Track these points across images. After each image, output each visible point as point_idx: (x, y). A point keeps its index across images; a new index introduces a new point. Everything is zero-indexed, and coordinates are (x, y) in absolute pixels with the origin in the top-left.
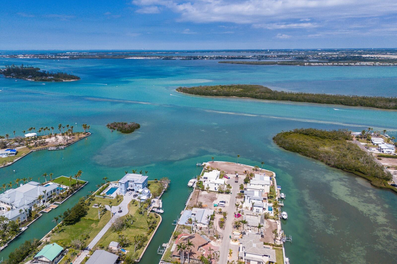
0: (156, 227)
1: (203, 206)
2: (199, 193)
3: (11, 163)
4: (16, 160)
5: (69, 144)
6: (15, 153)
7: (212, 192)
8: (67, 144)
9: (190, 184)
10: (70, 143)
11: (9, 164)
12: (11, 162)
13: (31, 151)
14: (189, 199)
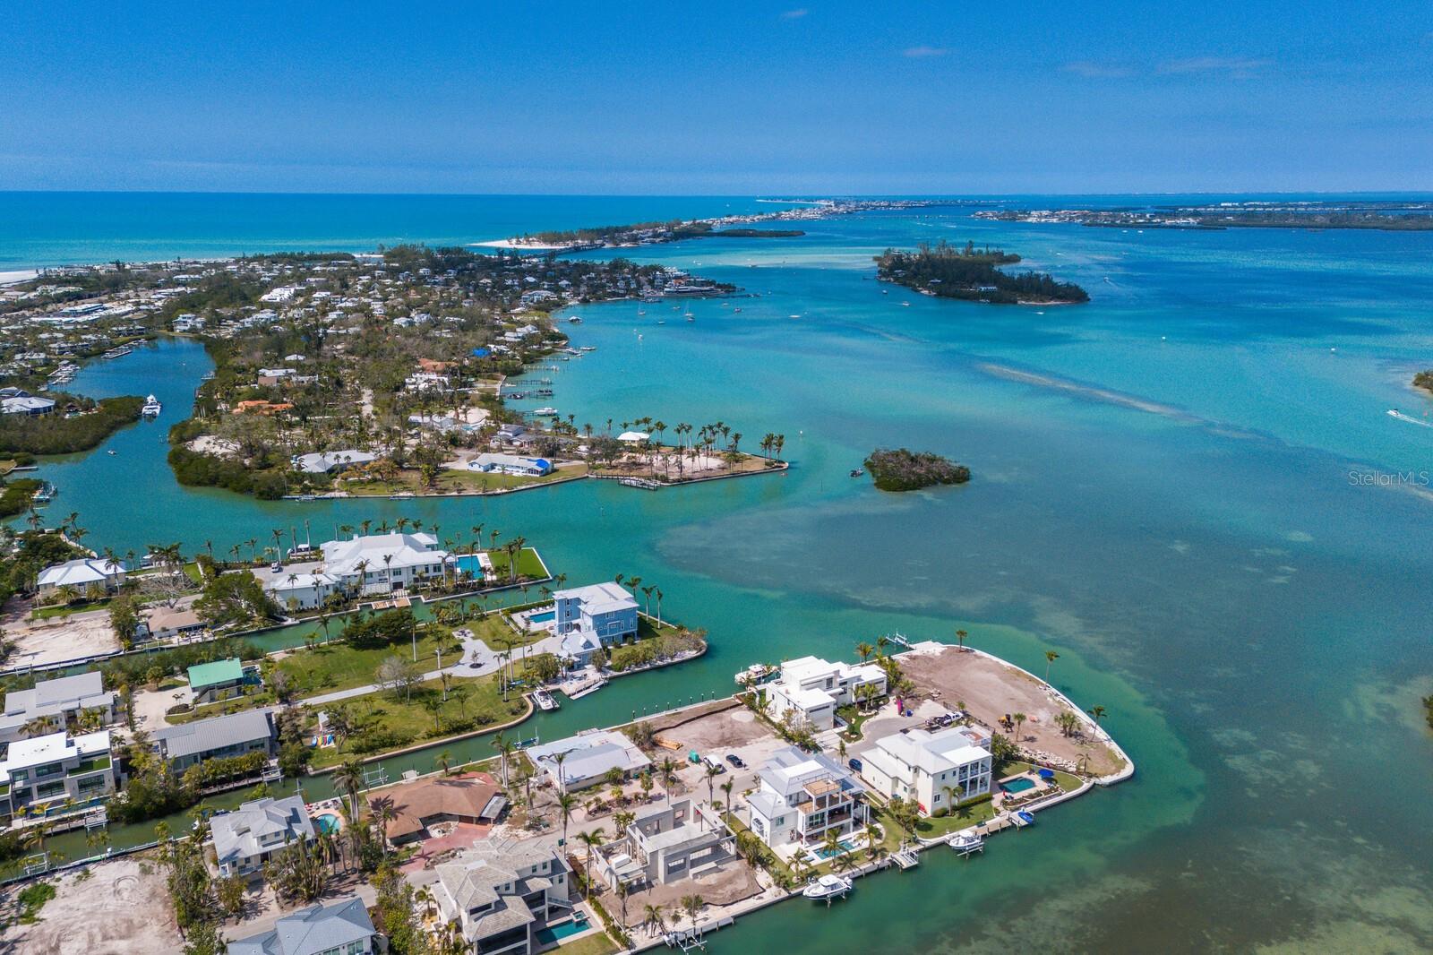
0: (472, 730)
1: (664, 745)
2: (727, 711)
3: (504, 491)
4: (523, 487)
5: (683, 481)
6: (540, 469)
7: (768, 725)
8: (679, 481)
9: (740, 677)
10: (691, 479)
11: (499, 491)
12: (506, 488)
13: (586, 475)
14: (673, 711)
